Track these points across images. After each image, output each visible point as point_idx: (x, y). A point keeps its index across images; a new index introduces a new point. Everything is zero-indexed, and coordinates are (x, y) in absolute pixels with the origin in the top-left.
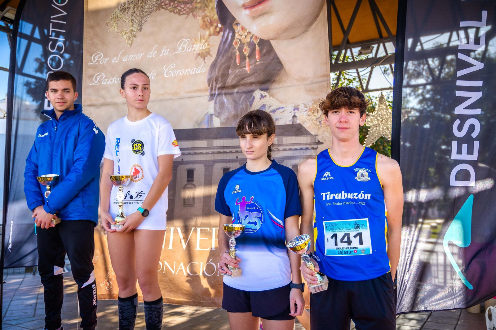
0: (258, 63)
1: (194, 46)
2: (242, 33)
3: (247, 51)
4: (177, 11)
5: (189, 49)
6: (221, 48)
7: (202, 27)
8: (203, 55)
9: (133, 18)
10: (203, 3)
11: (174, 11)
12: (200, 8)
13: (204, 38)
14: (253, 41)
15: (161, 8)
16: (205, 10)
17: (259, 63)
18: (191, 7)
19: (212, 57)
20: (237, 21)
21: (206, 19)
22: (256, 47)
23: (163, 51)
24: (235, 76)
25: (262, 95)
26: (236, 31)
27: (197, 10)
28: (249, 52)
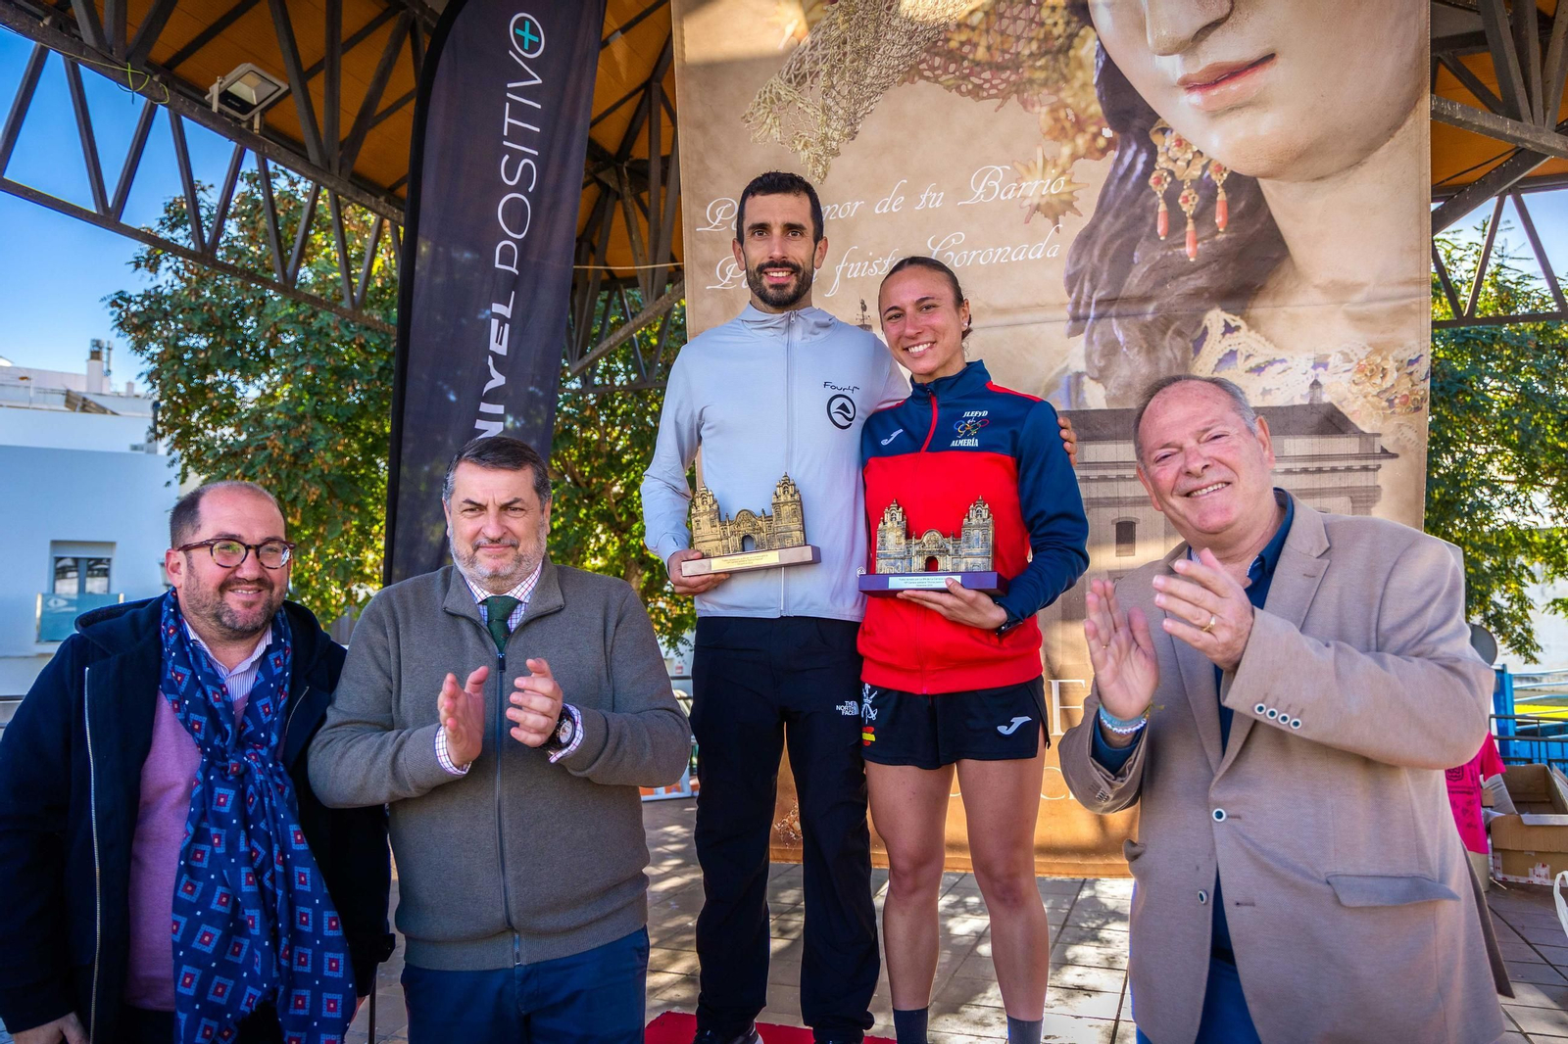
0: (1220, 237)
1: (1024, 185)
2: (1179, 155)
3: (1191, 202)
4: (970, 87)
5: (1006, 194)
6: (1111, 193)
7: (1049, 132)
8: (1054, 210)
9: (830, 102)
10: (1054, 71)
11: (958, 88)
12: (1045, 84)
13: (1055, 165)
14: (1209, 176)
15: (916, 78)
16: (1058, 90)
17: (1224, 236)
18: (1013, 78)
19: (1081, 215)
20: (1163, 122)
21: (1062, 114)
22: (1217, 194)
23: (924, 198)
24: (1152, 270)
25: (1227, 325)
26: (1160, 149)
27: (1035, 86)
28: (1197, 205)
